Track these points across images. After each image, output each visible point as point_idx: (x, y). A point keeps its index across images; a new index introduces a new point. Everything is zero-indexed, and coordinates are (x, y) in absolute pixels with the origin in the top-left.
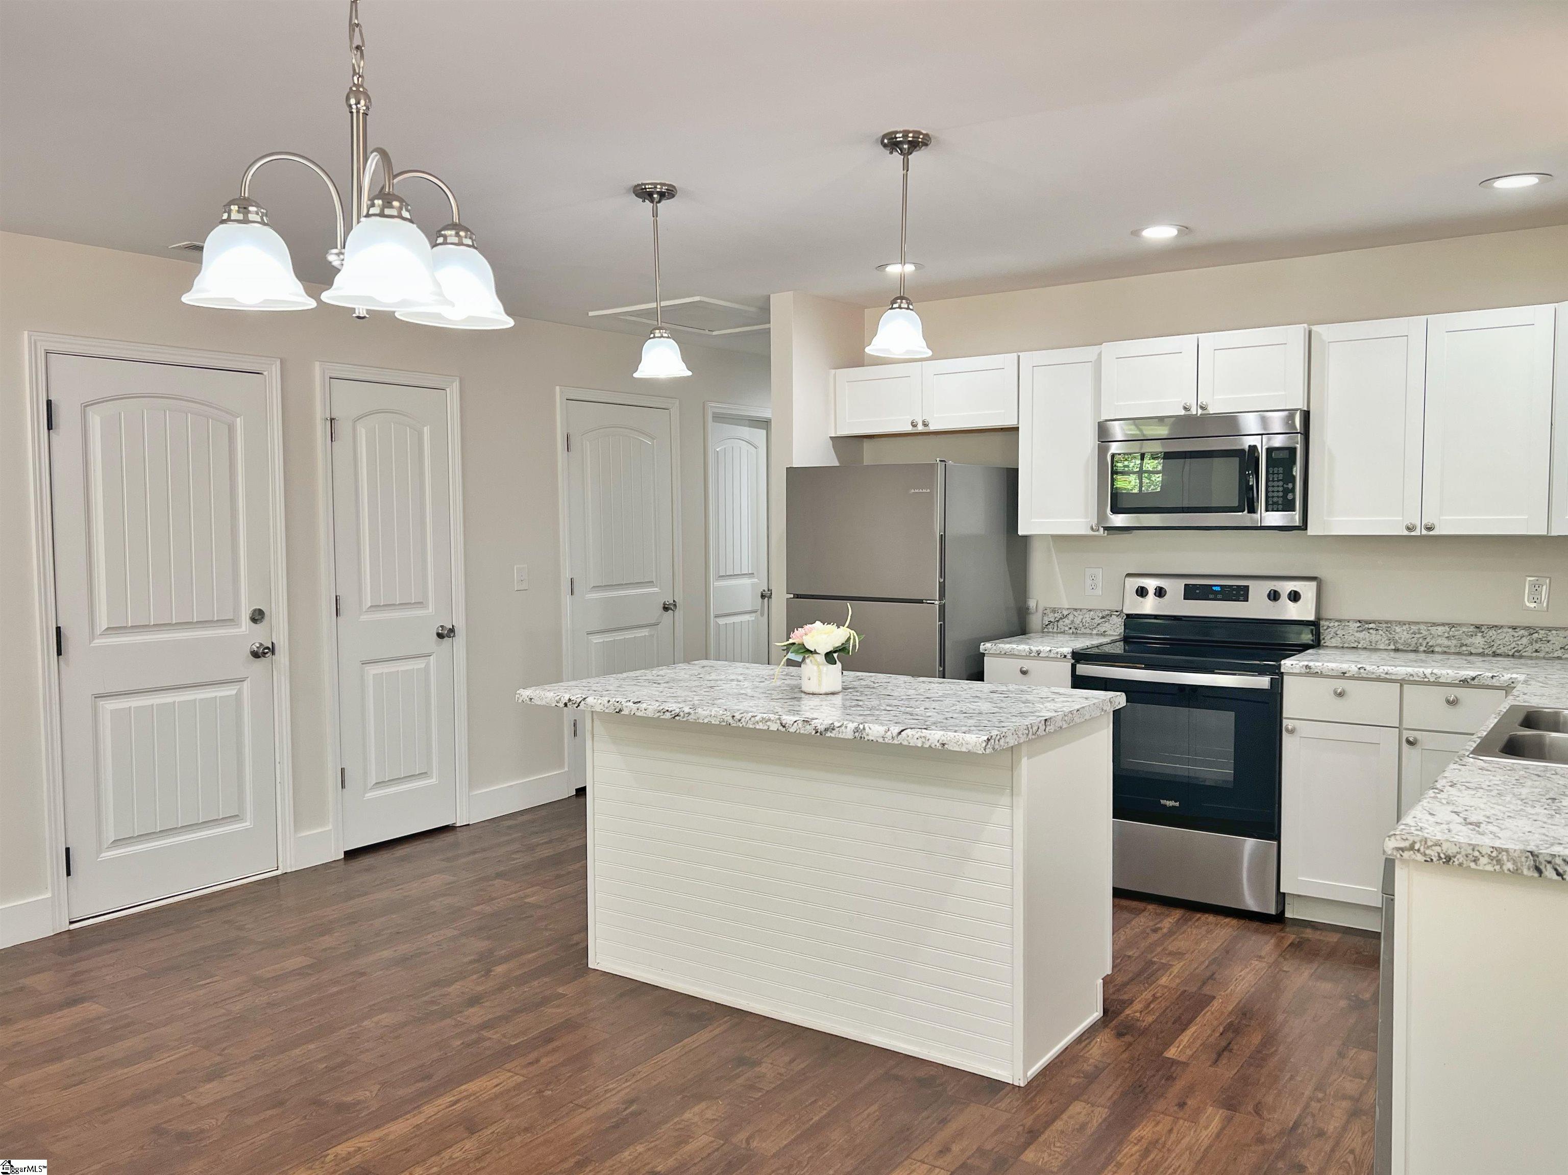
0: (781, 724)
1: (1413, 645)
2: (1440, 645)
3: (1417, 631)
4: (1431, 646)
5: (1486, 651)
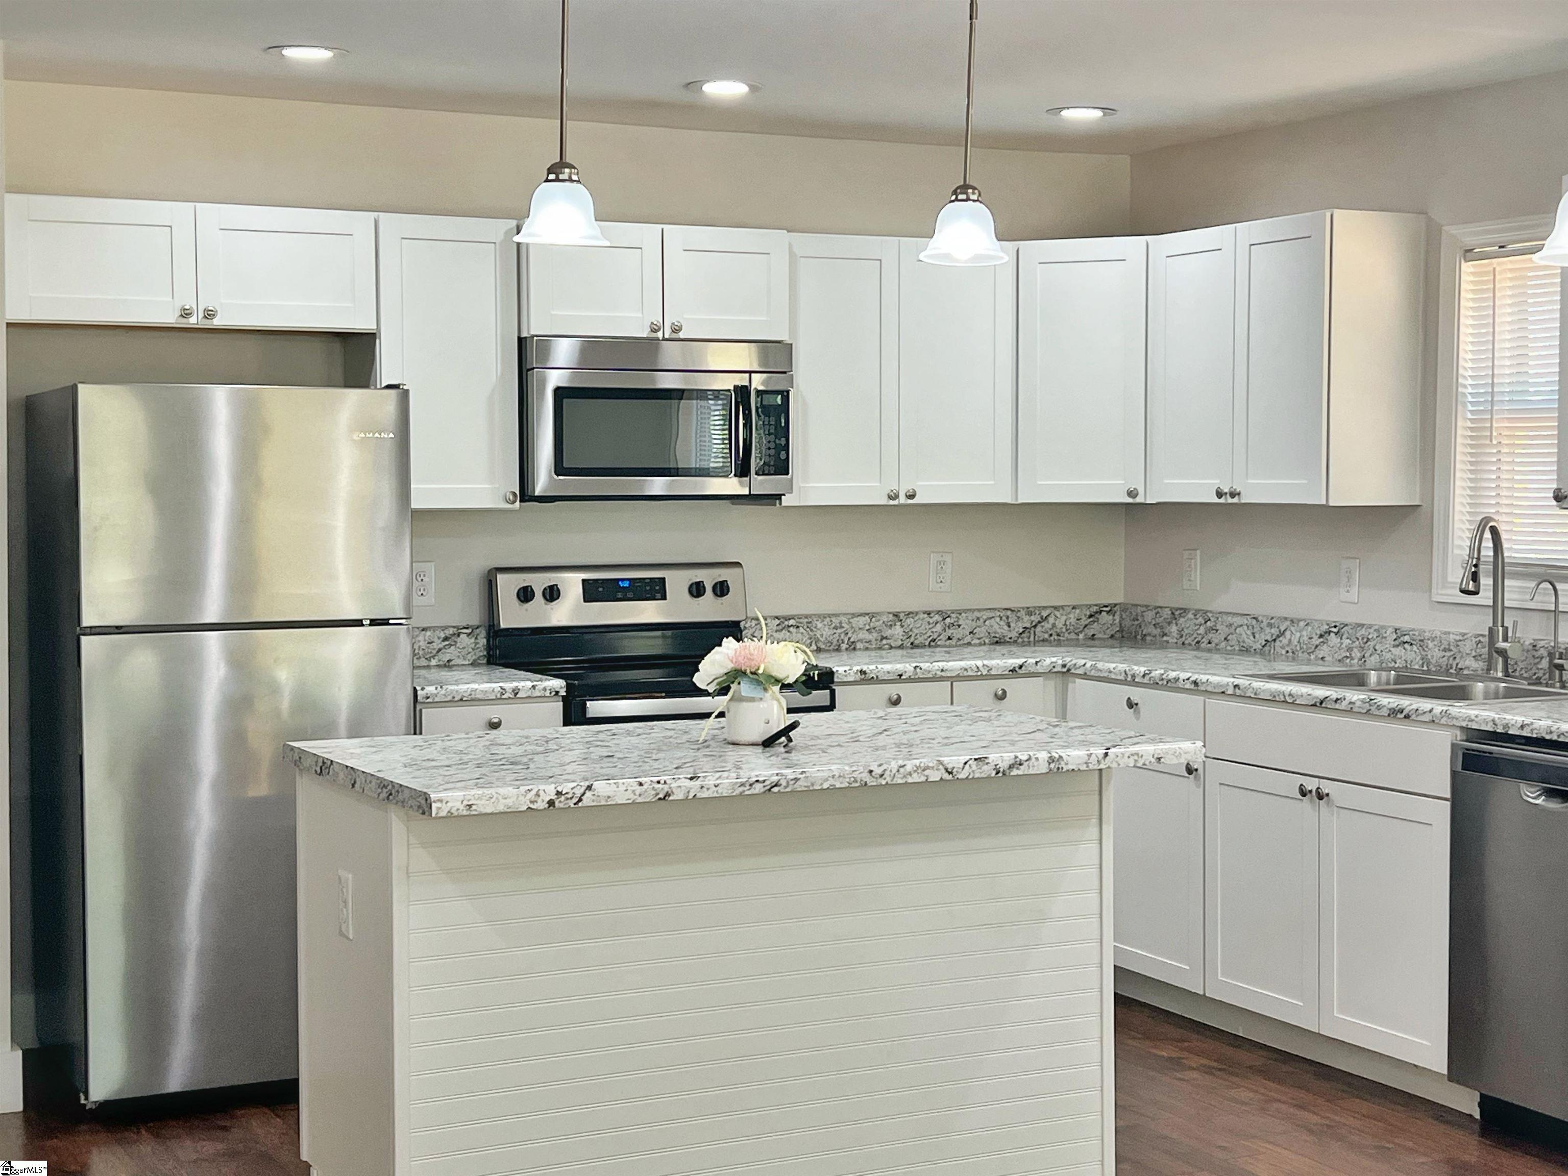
0: (946, 770)
1: (835, 642)
2: (861, 641)
3: (838, 625)
4: (853, 642)
5: (905, 643)
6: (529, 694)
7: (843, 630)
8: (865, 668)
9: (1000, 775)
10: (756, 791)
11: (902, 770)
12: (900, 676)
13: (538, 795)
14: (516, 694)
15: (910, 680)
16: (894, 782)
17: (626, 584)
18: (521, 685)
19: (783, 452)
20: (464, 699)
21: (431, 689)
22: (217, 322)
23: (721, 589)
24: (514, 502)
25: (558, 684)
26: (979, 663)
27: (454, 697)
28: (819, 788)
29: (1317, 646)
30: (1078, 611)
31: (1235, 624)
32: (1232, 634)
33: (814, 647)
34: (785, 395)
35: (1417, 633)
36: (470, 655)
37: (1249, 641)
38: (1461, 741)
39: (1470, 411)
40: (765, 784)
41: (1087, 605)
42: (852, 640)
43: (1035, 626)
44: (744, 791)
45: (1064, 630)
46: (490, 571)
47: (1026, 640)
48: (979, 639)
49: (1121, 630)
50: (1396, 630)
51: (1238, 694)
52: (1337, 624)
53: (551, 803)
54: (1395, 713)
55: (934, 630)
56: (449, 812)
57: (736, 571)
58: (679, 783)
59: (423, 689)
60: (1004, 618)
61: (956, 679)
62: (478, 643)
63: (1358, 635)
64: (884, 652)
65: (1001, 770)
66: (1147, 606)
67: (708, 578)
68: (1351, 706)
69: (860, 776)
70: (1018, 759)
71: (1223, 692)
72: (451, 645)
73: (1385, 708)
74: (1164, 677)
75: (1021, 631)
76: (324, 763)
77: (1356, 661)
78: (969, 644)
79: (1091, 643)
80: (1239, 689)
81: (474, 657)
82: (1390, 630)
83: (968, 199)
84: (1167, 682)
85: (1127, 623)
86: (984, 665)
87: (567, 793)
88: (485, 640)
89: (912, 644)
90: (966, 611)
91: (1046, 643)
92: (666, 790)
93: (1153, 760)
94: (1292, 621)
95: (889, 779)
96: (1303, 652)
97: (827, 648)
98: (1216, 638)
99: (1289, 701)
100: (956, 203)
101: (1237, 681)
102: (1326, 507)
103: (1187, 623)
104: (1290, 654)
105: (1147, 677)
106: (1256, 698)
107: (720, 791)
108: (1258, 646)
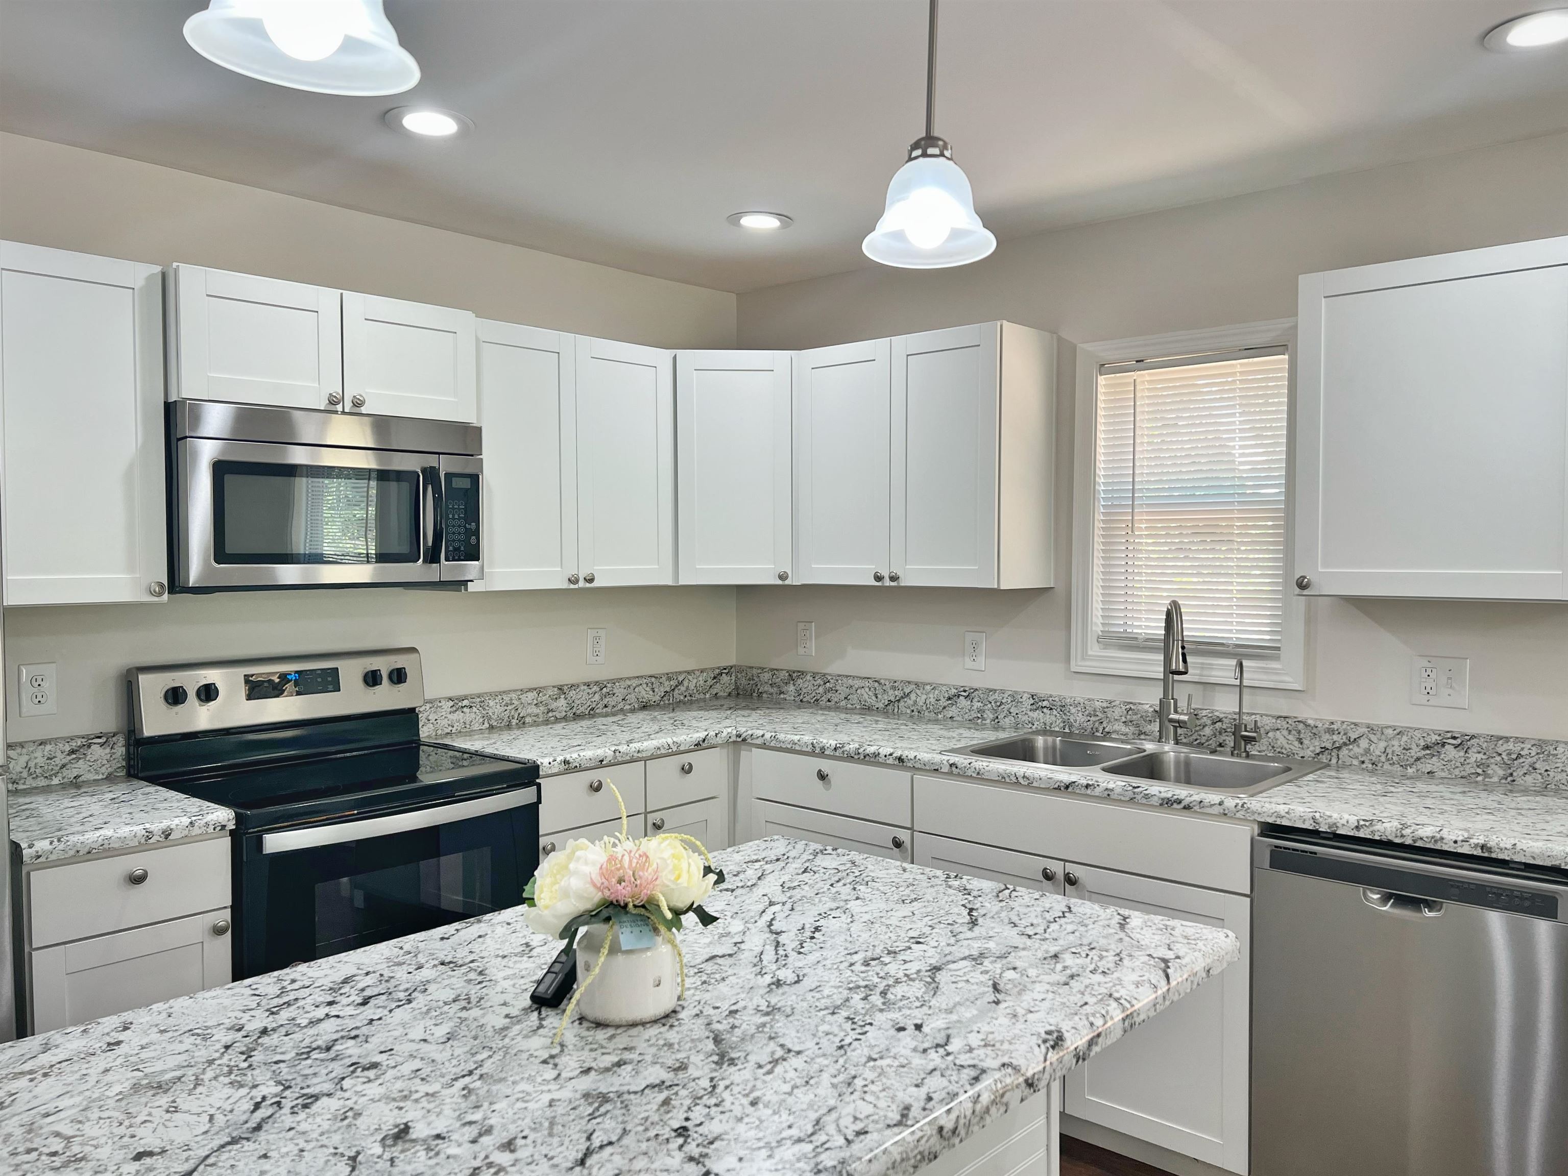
2: (530, 715)
3: (509, 701)
4: (522, 717)
6: (186, 832)
7: (513, 706)
8: (568, 756)
14: (167, 837)
15: (610, 764)
18: (173, 820)
19: (473, 537)
23: (398, 676)
24: (160, 594)
25: (223, 815)
27: (78, 851)
29: (946, 708)
30: (705, 673)
31: (856, 686)
32: (852, 693)
33: (487, 725)
34: (475, 479)
35: (1057, 699)
36: (104, 768)
37: (872, 701)
41: (711, 669)
42: (521, 715)
45: (695, 691)
46: (129, 671)
47: (667, 702)
48: (630, 705)
50: (1033, 695)
51: (956, 772)
52: (966, 689)
54: (1168, 803)
57: (413, 655)
59: (30, 845)
61: (649, 759)
62: (114, 753)
63: (990, 699)
65: (1081, 1052)
66: (763, 669)
67: (384, 665)
68: (1106, 793)
70: (1094, 1029)
71: (936, 769)
72: (80, 758)
73: (1156, 798)
77: (988, 721)
78: (622, 710)
80: (955, 766)
81: (110, 771)
82: (1026, 696)
83: (936, 156)
84: (865, 756)
86: (673, 741)
88: (124, 749)
89: (574, 714)
94: (918, 684)
96: (930, 712)
98: (836, 697)
101: (954, 758)
103: (806, 684)
105: (839, 750)
106: (982, 779)
108: (881, 705)
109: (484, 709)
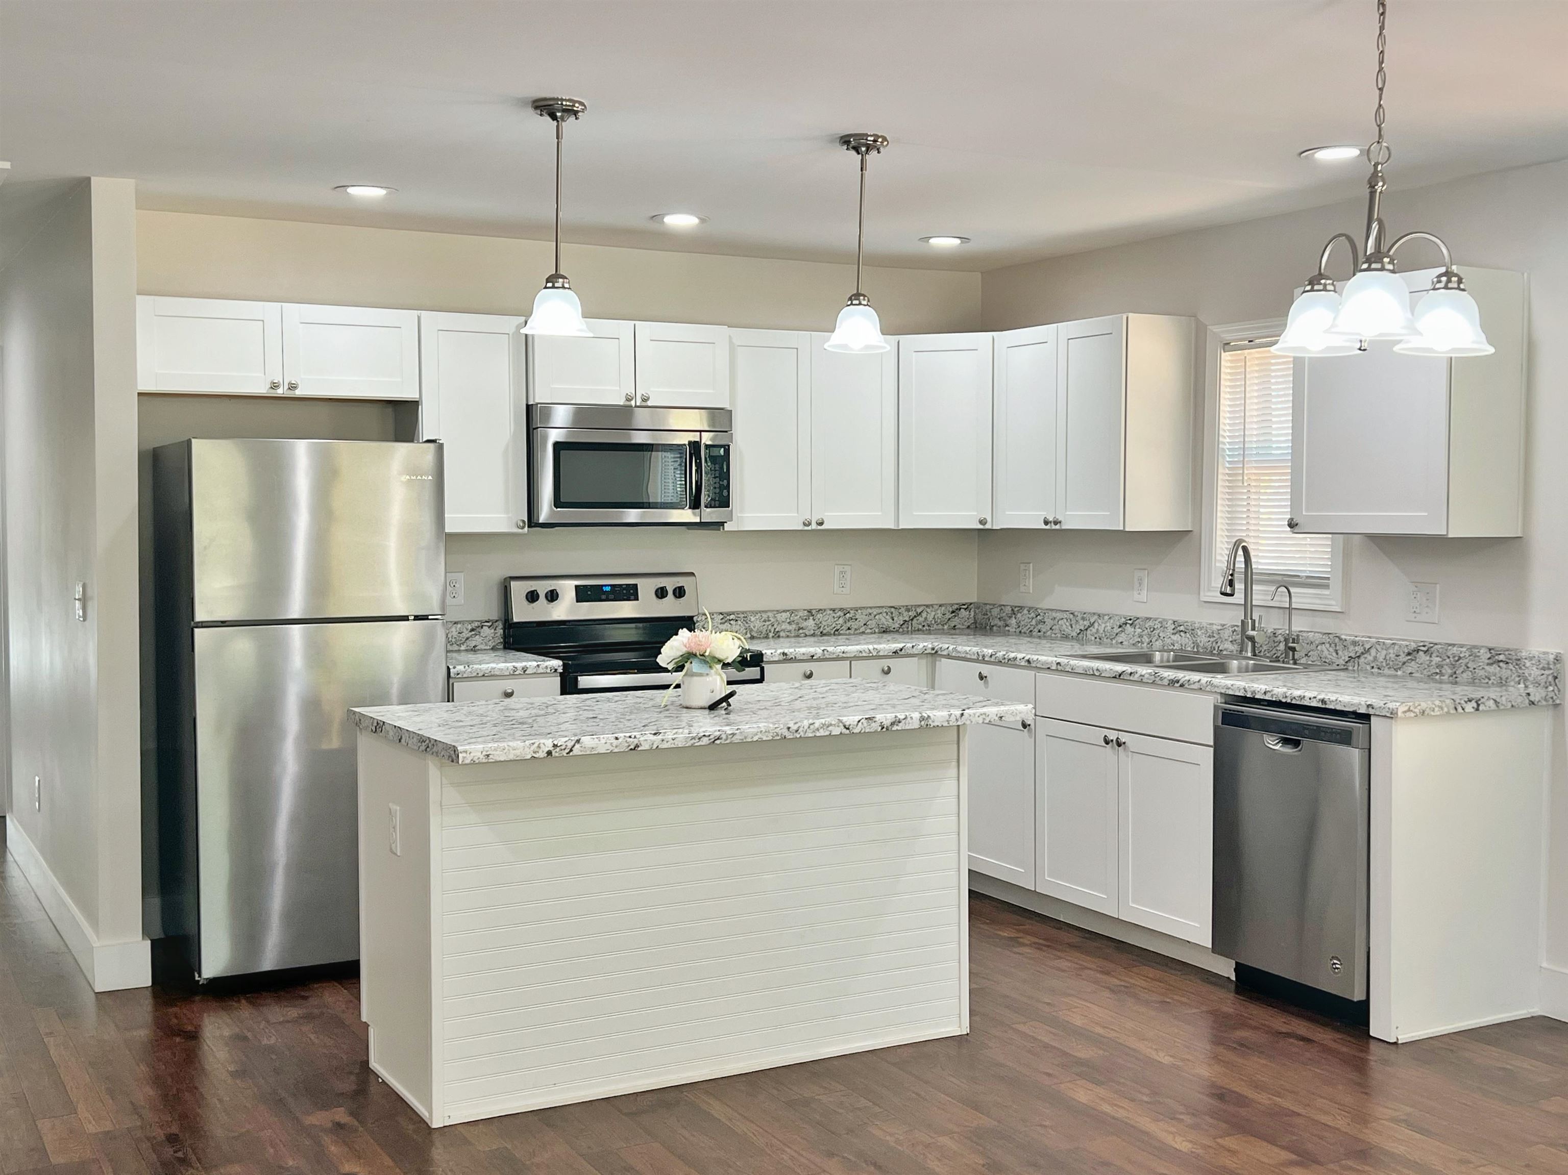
0: (845, 726)
1: (764, 632)
2: (783, 630)
3: (767, 619)
4: (778, 632)
5: (816, 632)
6: (535, 671)
7: (770, 623)
8: (786, 651)
9: (884, 730)
10: (703, 744)
11: (812, 727)
12: (813, 656)
13: (539, 747)
14: (525, 671)
15: (819, 660)
16: (806, 736)
17: (608, 589)
18: (528, 664)
19: (725, 491)
20: (486, 675)
21: (460, 668)
22: (298, 393)
23: (680, 592)
24: (523, 528)
25: (557, 663)
26: (871, 647)
27: (478, 674)
28: (751, 740)
29: (1117, 634)
30: (943, 608)
31: (1058, 618)
32: (1055, 625)
33: (749, 635)
34: (727, 449)
35: (1189, 624)
36: (490, 642)
37: (1068, 630)
38: (1221, 703)
39: (1228, 461)
40: (710, 738)
41: (949, 604)
42: (776, 630)
43: (912, 620)
44: (695, 743)
45: (933, 622)
46: (505, 579)
47: (905, 629)
48: (871, 629)
49: (975, 623)
50: (1174, 622)
51: (1059, 669)
52: (1132, 618)
53: (549, 753)
54: (1173, 682)
55: (837, 622)
56: (472, 760)
57: (691, 578)
58: (645, 737)
59: (454, 668)
60: (889, 613)
61: (853, 659)
62: (496, 633)
63: (1147, 626)
64: (801, 639)
65: (885, 726)
66: (994, 605)
67: (670, 584)
68: (1142, 678)
69: (780, 731)
70: (897, 719)
71: (1049, 668)
72: (477, 635)
73: (1166, 680)
74: (1006, 657)
75: (902, 623)
76: (378, 723)
77: (1145, 644)
78: (863, 633)
79: (953, 631)
80: (1060, 665)
81: (494, 644)
82: (1171, 622)
83: (860, 304)
84: (1008, 661)
85: (980, 616)
86: (874, 649)
87: (561, 746)
88: (502, 631)
89: (821, 633)
90: (861, 608)
91: (920, 632)
92: (635, 743)
93: (997, 718)
94: (1099, 616)
95: (802, 734)
96: (1107, 638)
97: (758, 636)
98: (1044, 628)
99: (1097, 674)
100: (851, 306)
101: (1059, 660)
102: (1123, 532)
103: (1024, 617)
104: (1098, 639)
105: (993, 657)
106: (1073, 672)
107: (676, 743)
108: (1074, 634)
109: (747, 623)
